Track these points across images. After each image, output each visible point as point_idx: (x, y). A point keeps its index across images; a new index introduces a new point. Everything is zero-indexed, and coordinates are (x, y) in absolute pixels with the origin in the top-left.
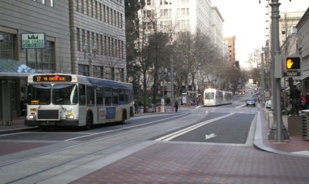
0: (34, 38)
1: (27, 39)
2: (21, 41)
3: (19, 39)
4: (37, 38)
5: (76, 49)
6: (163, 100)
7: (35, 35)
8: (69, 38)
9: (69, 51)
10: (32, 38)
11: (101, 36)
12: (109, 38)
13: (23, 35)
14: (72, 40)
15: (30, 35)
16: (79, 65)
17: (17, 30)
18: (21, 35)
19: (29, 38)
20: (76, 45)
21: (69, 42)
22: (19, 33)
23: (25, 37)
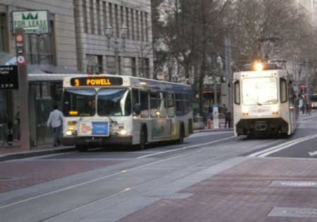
0: (32, 18)
1: (21, 19)
2: (12, 22)
3: (9, 20)
4: (36, 17)
5: (82, 30)
6: (216, 109)
7: (34, 14)
8: (72, 13)
9: (73, 34)
10: (28, 18)
11: (116, 6)
12: (127, 9)
13: (14, 13)
14: (76, 16)
15: (26, 14)
16: (87, 55)
17: (7, 6)
18: (12, 14)
19: (24, 18)
20: (82, 25)
21: (72, 20)
22: (10, 11)
23: (17, 17)
